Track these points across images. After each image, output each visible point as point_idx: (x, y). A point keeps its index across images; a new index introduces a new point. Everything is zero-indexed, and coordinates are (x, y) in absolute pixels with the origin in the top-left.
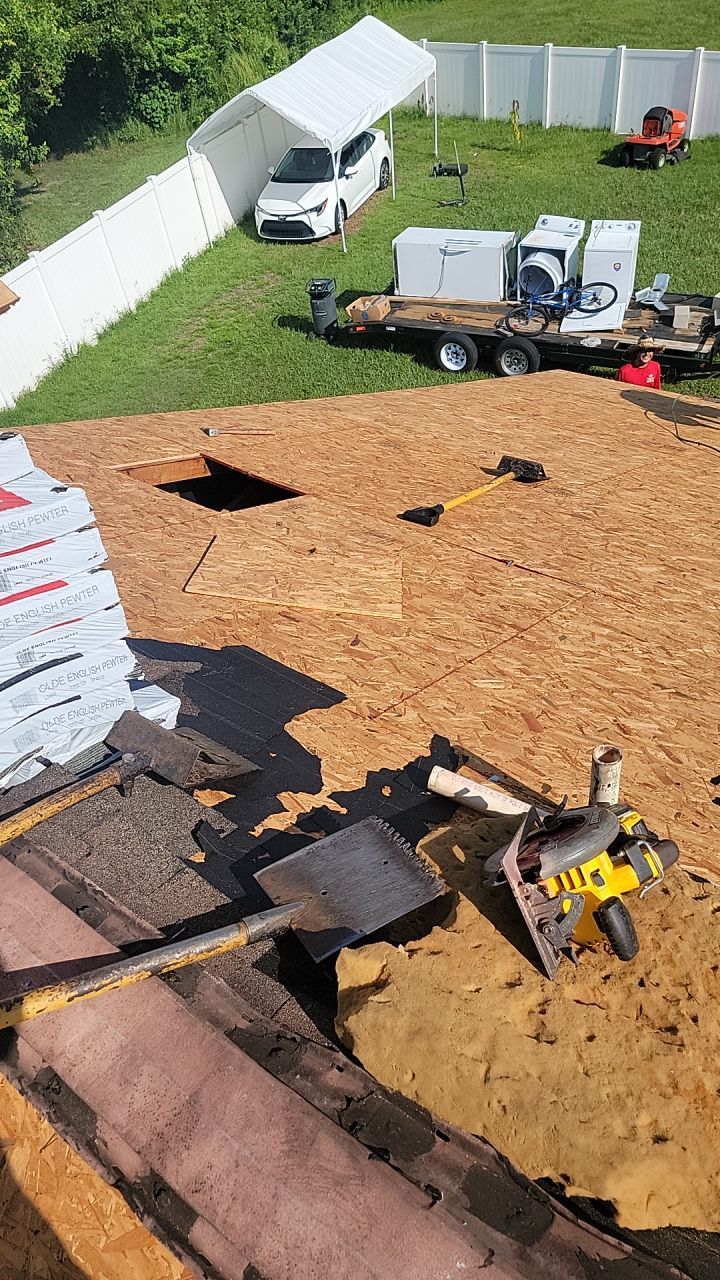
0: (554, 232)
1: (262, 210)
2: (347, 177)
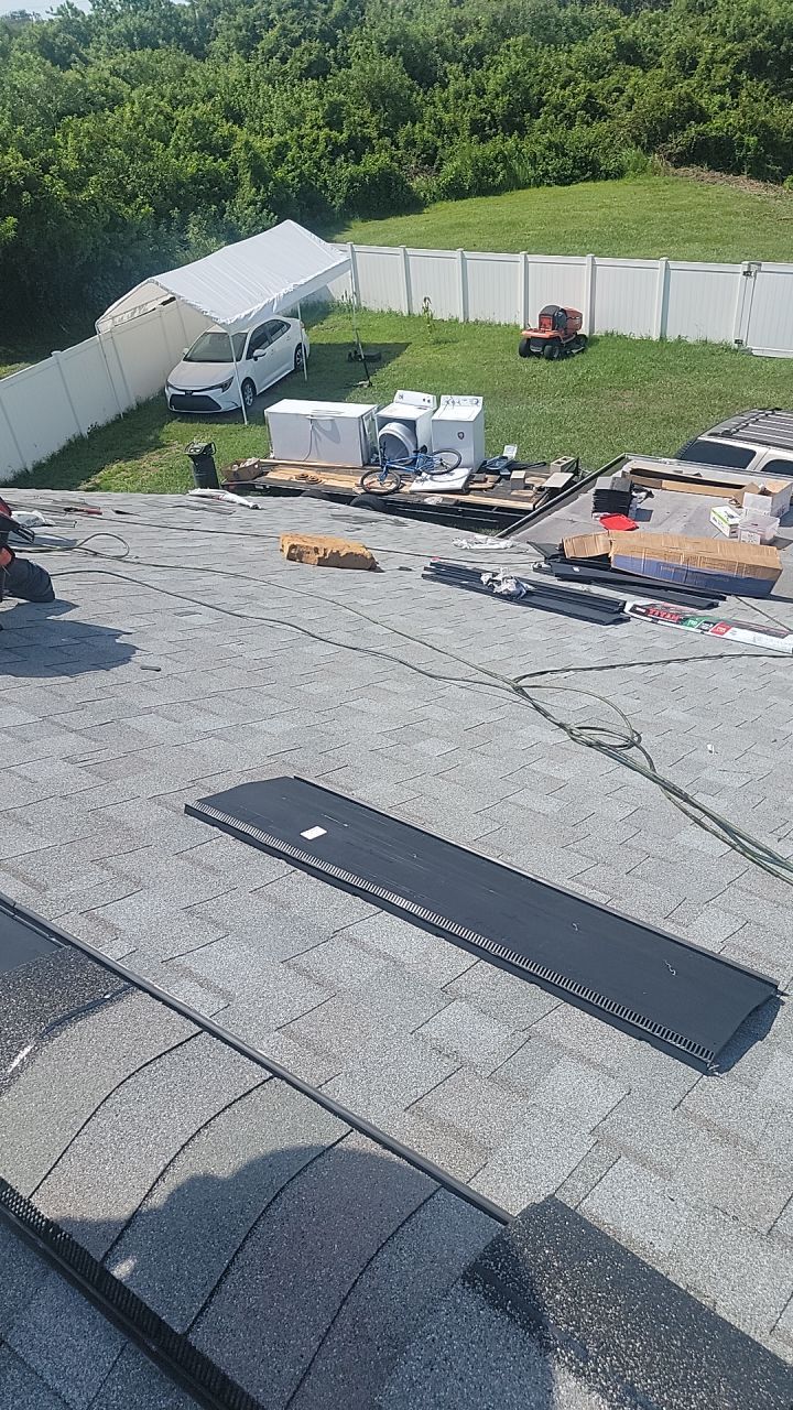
0: (408, 404)
1: (172, 386)
2: (256, 359)
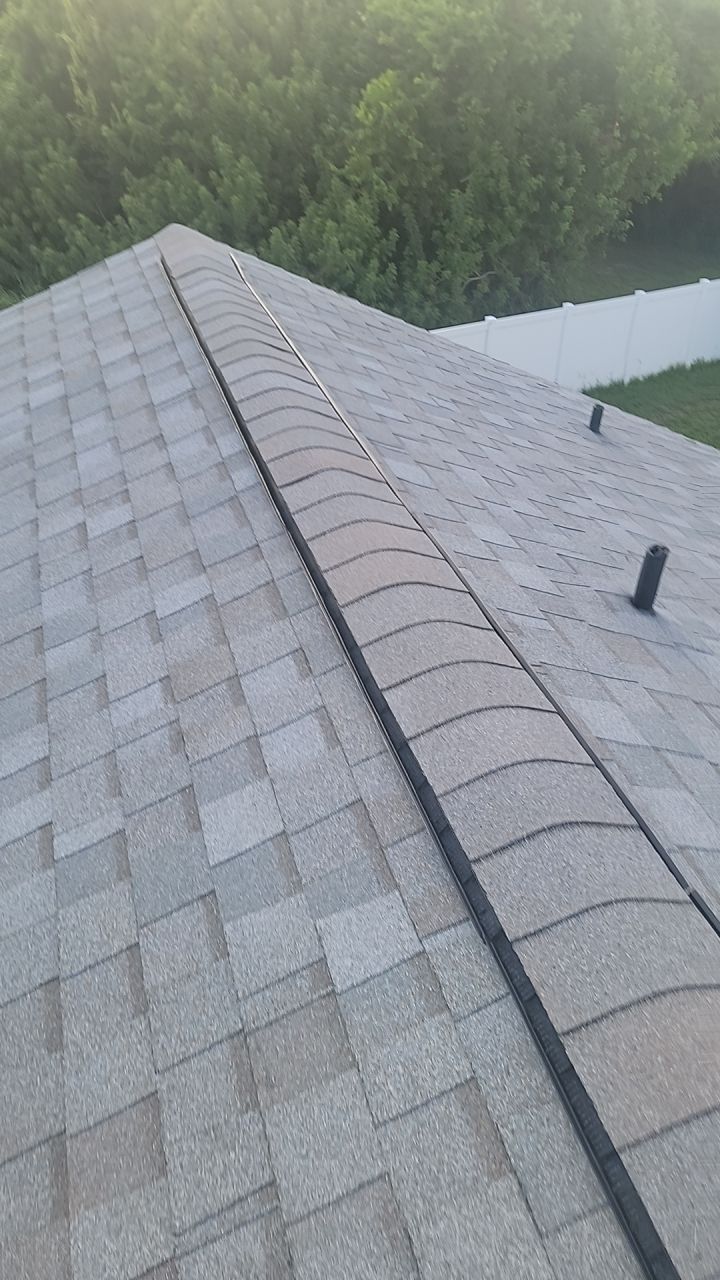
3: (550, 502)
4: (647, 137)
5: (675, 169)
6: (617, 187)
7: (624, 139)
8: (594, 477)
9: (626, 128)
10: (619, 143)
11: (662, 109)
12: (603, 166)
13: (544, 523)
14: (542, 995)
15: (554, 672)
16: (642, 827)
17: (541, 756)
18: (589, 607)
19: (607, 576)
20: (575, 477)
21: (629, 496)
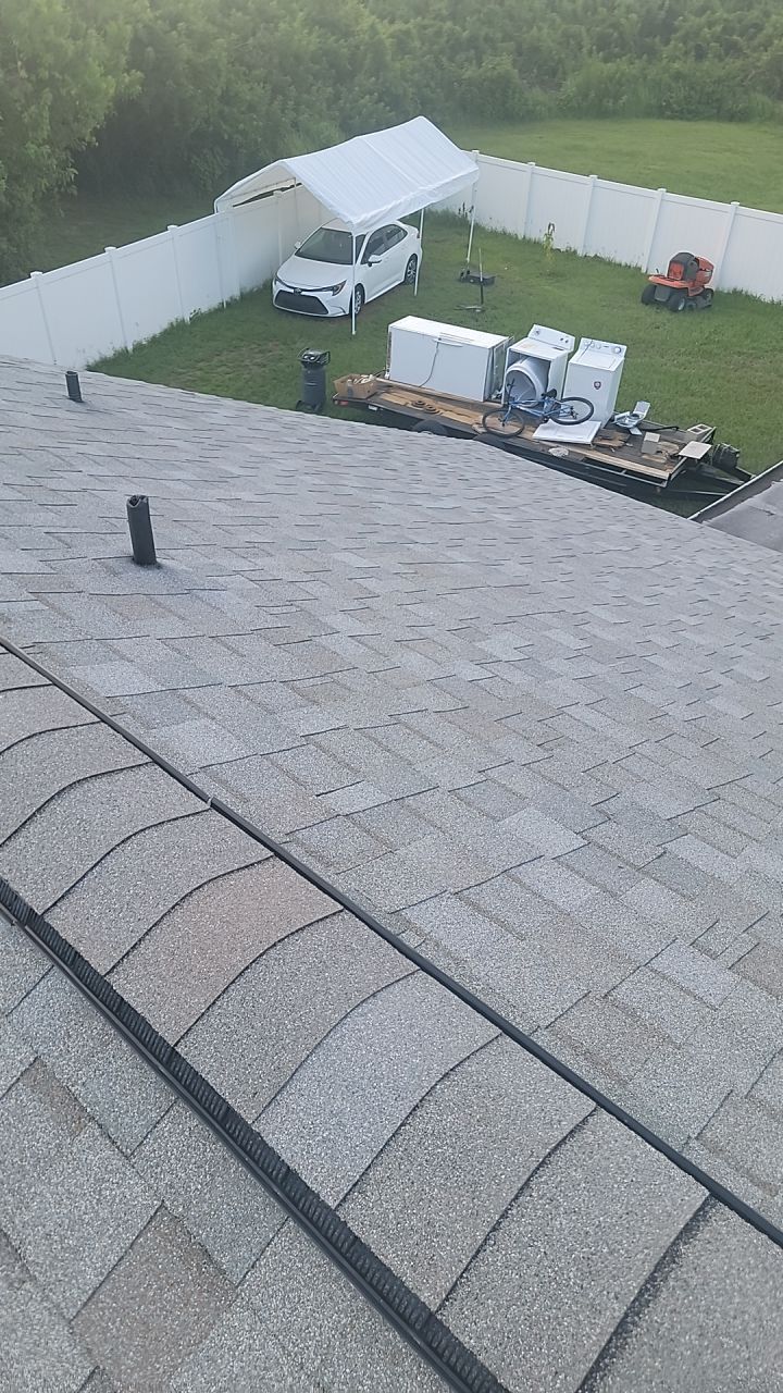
1: (280, 281)
2: (370, 265)
3: (32, 483)
4: (57, 75)
5: (100, 109)
6: (45, 133)
7: (33, 78)
8: (82, 449)
9: (32, 65)
10: (30, 85)
11: (63, 41)
12: (22, 112)
13: (25, 504)
14: (81, 949)
15: (53, 648)
16: (156, 761)
17: (37, 730)
18: (88, 577)
19: (106, 543)
20: (60, 452)
21: (127, 460)
